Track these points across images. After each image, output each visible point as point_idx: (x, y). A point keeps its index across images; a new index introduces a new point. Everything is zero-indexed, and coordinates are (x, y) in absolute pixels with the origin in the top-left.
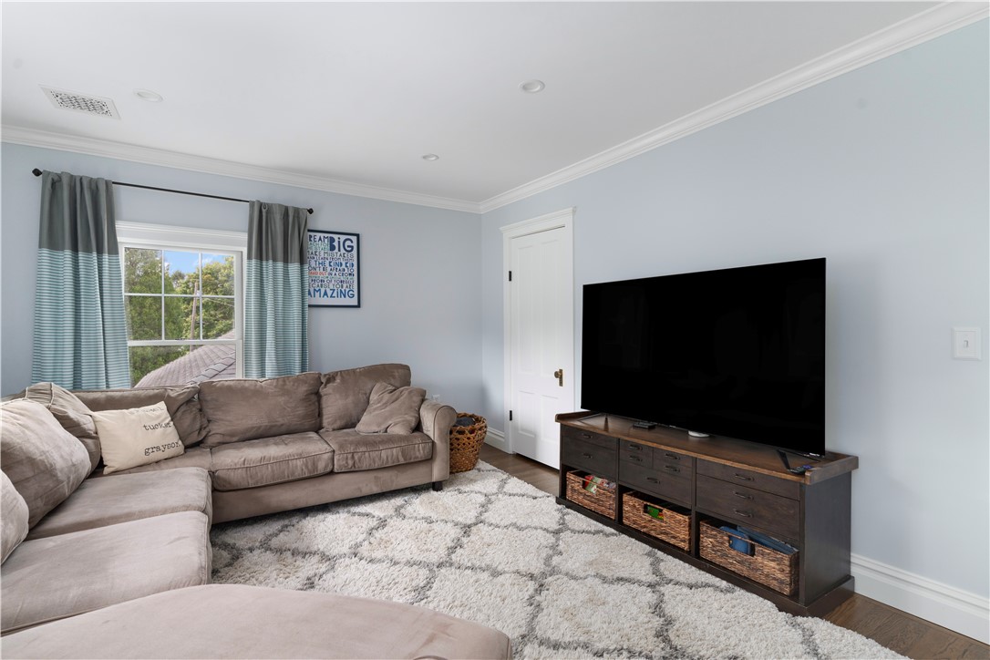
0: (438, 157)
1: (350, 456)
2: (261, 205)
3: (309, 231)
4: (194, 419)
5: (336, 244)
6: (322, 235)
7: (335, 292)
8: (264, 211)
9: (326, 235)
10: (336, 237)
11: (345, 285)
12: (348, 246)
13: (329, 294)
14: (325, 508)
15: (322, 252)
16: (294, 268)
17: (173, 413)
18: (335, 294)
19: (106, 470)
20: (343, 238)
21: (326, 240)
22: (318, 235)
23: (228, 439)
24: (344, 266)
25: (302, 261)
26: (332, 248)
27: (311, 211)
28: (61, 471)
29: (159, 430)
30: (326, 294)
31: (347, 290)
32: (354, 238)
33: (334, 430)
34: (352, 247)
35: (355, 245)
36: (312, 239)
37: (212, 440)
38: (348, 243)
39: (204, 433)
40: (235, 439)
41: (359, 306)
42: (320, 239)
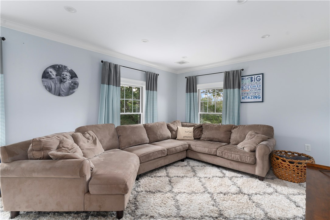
0: (269, 36)
1: (221, 152)
2: (226, 72)
3: (242, 77)
4: (198, 132)
5: (253, 79)
6: (248, 77)
7: (253, 97)
8: (227, 74)
9: (249, 77)
10: (253, 76)
11: (256, 94)
12: (258, 79)
13: (250, 98)
14: (213, 165)
15: (248, 83)
16: (236, 90)
17: (194, 130)
18: (253, 98)
19: (177, 139)
20: (256, 76)
21: (249, 79)
22: (246, 77)
23: (204, 139)
24: (256, 87)
25: (239, 88)
26: (252, 81)
27: (243, 70)
28: (158, 135)
29: (188, 133)
30: (249, 98)
31: (258, 96)
32: (261, 76)
33: (233, 144)
34: (260, 79)
35: (261, 78)
36: (244, 79)
37: (202, 139)
38: (259, 78)
39: (200, 136)
40: (206, 140)
41: (263, 101)
42: (247, 78)
